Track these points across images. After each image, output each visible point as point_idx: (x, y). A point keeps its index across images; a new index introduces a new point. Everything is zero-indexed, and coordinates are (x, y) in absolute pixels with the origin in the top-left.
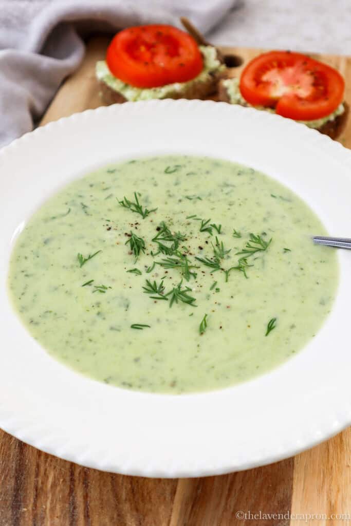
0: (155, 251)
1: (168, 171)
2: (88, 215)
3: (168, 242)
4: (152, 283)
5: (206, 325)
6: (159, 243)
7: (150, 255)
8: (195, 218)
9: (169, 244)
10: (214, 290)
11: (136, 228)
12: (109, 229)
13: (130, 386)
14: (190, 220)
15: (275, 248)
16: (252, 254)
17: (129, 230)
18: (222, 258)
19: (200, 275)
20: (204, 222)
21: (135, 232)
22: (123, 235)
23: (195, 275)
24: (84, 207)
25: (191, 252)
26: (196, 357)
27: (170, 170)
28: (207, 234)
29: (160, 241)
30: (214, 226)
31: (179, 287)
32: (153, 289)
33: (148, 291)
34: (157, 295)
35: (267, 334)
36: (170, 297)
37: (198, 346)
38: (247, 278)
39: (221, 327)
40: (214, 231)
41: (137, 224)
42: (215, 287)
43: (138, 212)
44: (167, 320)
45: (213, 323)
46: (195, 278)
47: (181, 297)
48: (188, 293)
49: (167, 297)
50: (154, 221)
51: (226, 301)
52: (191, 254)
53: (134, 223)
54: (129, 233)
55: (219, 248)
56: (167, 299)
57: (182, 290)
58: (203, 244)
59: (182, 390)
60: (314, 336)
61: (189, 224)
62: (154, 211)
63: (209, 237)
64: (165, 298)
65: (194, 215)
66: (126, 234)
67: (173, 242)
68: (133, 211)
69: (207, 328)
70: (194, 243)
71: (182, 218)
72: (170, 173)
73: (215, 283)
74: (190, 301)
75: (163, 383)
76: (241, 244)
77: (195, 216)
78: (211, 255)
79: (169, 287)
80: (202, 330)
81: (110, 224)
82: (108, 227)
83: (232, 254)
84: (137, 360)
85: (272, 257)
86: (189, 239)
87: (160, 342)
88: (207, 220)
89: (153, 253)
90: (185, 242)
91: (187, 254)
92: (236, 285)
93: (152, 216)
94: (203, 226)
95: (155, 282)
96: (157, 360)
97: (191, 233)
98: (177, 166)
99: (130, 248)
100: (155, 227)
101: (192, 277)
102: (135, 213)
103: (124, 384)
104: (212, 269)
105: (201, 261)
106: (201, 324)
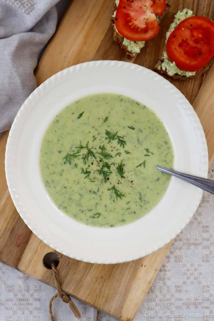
0: (112, 166)
1: (99, 215)
2: (140, 193)
3: (106, 170)
4: (122, 146)
5: (104, 120)
6: (110, 170)
7: (115, 163)
8: (91, 180)
9: (106, 169)
10: (95, 137)
11: (119, 181)
12: (132, 182)
13: (137, 103)
14: (93, 180)
15: (64, 155)
16: (74, 154)
17: (123, 180)
18: (86, 155)
19: (98, 148)
20: (88, 177)
21: (120, 178)
22: (126, 177)
23: (100, 148)
24: (140, 199)
25: (97, 163)
26: (111, 109)
27: (97, 216)
28: (88, 170)
29: (109, 171)
30: (84, 173)
31: (110, 141)
32: (122, 142)
33: (125, 142)
34: (121, 139)
35: (84, 112)
36: (116, 137)
37: (110, 113)
38: (80, 141)
39: (99, 119)
40: (85, 171)
41: (118, 183)
42: (94, 138)
43: (116, 190)
44: (120, 127)
45: (101, 121)
46: (100, 146)
47: (110, 136)
48: (107, 137)
49: (117, 137)
50: (109, 183)
51: (93, 131)
52: (97, 161)
53: (120, 184)
54: (123, 179)
55: (85, 161)
56: (117, 136)
57: (109, 139)
58: (91, 166)
59: (119, 96)
60: (67, 107)
61: (94, 178)
62: (109, 190)
63: (87, 168)
64: (118, 137)
65: (91, 183)
66: (124, 178)
67: (104, 170)
68: (119, 191)
69: (104, 119)
70: (95, 167)
71: (96, 182)
72: (98, 214)
73: (94, 140)
74: (108, 133)
75: (125, 101)
76: (76, 161)
77: (91, 181)
78: (90, 158)
79: (115, 143)
80: (107, 119)
81: (131, 185)
82: (133, 183)
83: (81, 156)
84: (133, 113)
85: (67, 150)
86: (96, 171)
87: (124, 118)
88: (86, 178)
89: (113, 165)
90: (98, 169)
91: (99, 161)
92: (86, 138)
93: (110, 187)
94: (89, 175)
95: (121, 146)
96: (126, 111)
97: (94, 173)
98: (94, 217)
99: (123, 169)
100: (109, 180)
101: (102, 146)
102: (118, 190)
103: (139, 104)
104: (91, 150)
105: (94, 156)
106: (106, 121)
